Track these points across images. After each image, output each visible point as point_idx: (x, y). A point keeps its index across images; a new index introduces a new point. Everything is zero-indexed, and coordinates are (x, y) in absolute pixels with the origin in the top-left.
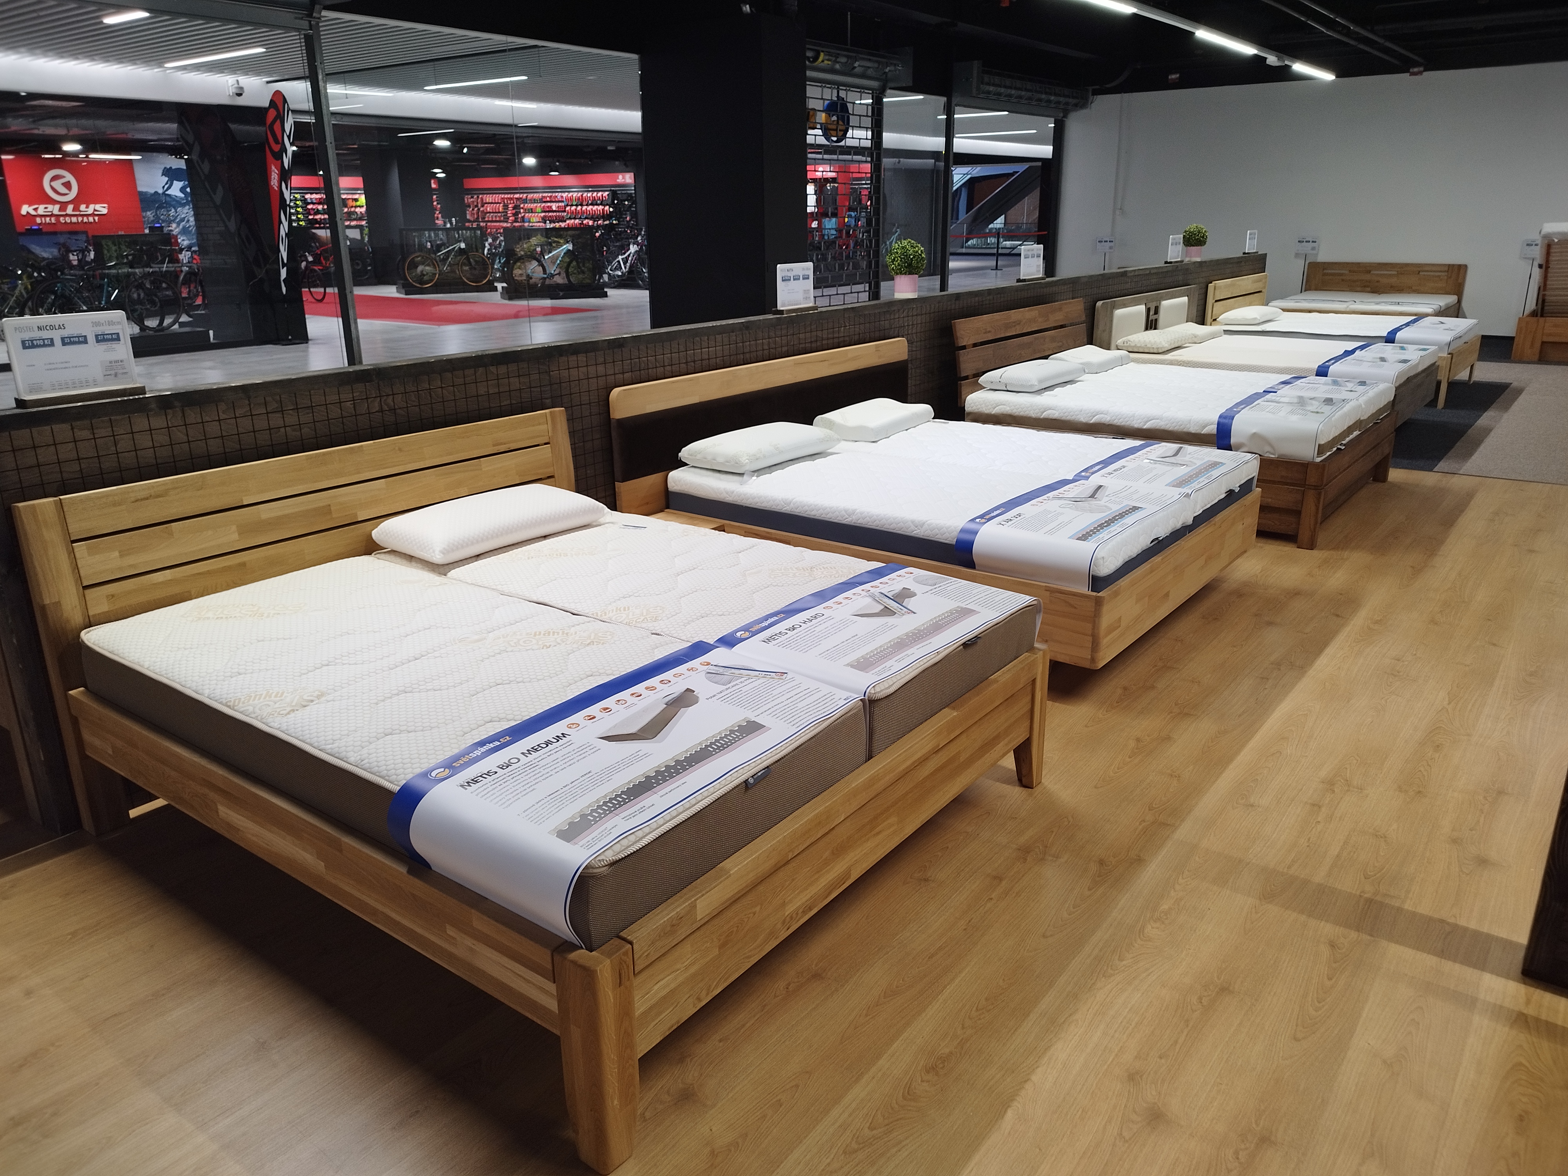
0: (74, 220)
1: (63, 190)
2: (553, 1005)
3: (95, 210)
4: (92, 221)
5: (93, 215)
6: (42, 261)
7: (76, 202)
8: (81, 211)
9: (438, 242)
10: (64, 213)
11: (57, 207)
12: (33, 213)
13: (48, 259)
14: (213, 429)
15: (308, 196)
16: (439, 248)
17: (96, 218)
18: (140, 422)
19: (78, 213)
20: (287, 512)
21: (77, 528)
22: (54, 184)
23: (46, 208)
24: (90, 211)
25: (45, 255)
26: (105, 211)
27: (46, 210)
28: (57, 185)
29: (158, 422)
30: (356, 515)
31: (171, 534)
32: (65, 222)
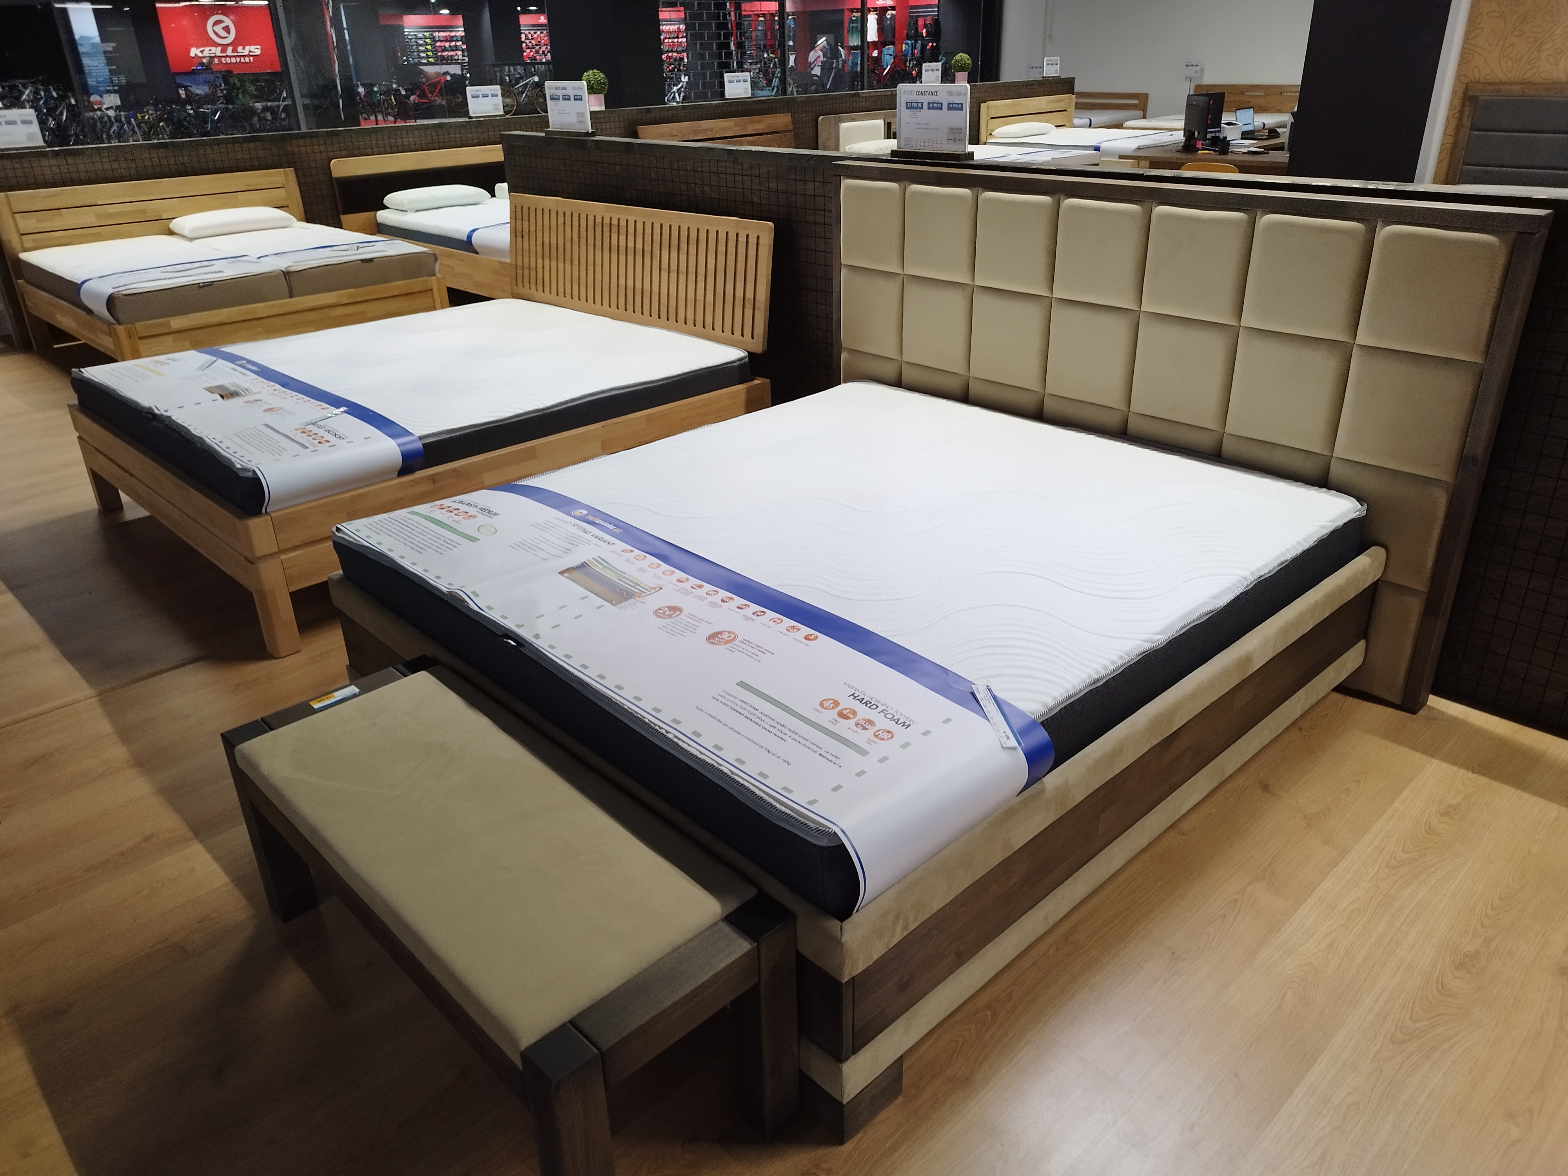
0: (233, 60)
1: (223, 33)
2: (112, 347)
3: (250, 51)
4: (248, 61)
5: (249, 56)
6: (195, 97)
7: (234, 44)
8: (238, 52)
9: (517, 76)
10: (225, 55)
11: (219, 48)
12: (200, 55)
13: (201, 95)
14: (82, 167)
15: (436, 34)
16: (517, 81)
17: (252, 59)
18: (44, 162)
19: (236, 54)
20: (122, 210)
21: (16, 208)
22: (215, 28)
23: (210, 50)
24: (246, 52)
25: (199, 92)
26: (258, 52)
27: (210, 52)
28: (219, 29)
29: (53, 162)
30: (161, 216)
31: (61, 215)
32: (227, 63)
